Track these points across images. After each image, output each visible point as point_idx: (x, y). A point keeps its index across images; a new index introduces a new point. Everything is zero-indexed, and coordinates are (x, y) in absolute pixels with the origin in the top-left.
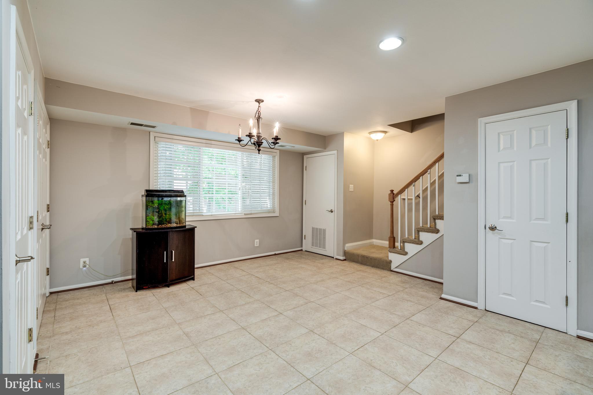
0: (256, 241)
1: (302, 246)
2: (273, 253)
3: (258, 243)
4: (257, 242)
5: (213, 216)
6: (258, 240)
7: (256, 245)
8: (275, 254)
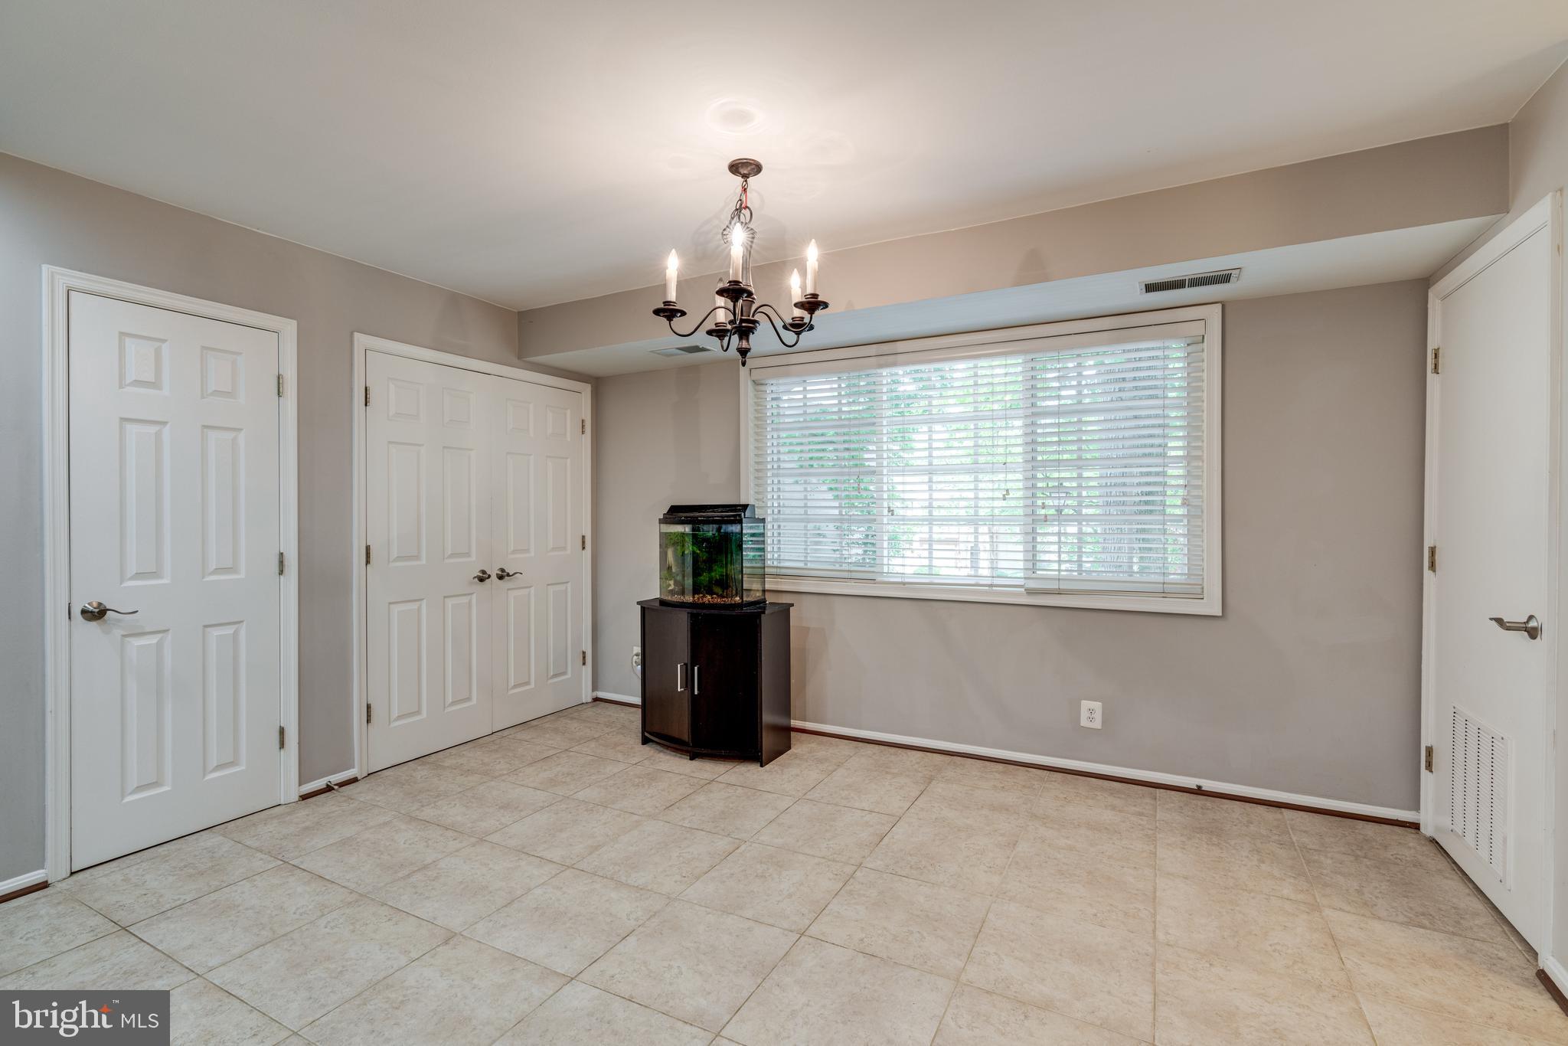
0: (1086, 705)
1: (1416, 807)
2: (1191, 782)
3: (1098, 716)
4: (1091, 711)
5: (907, 586)
6: (1097, 705)
7: (1084, 722)
8: (1199, 791)
